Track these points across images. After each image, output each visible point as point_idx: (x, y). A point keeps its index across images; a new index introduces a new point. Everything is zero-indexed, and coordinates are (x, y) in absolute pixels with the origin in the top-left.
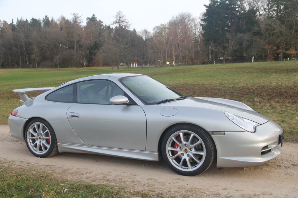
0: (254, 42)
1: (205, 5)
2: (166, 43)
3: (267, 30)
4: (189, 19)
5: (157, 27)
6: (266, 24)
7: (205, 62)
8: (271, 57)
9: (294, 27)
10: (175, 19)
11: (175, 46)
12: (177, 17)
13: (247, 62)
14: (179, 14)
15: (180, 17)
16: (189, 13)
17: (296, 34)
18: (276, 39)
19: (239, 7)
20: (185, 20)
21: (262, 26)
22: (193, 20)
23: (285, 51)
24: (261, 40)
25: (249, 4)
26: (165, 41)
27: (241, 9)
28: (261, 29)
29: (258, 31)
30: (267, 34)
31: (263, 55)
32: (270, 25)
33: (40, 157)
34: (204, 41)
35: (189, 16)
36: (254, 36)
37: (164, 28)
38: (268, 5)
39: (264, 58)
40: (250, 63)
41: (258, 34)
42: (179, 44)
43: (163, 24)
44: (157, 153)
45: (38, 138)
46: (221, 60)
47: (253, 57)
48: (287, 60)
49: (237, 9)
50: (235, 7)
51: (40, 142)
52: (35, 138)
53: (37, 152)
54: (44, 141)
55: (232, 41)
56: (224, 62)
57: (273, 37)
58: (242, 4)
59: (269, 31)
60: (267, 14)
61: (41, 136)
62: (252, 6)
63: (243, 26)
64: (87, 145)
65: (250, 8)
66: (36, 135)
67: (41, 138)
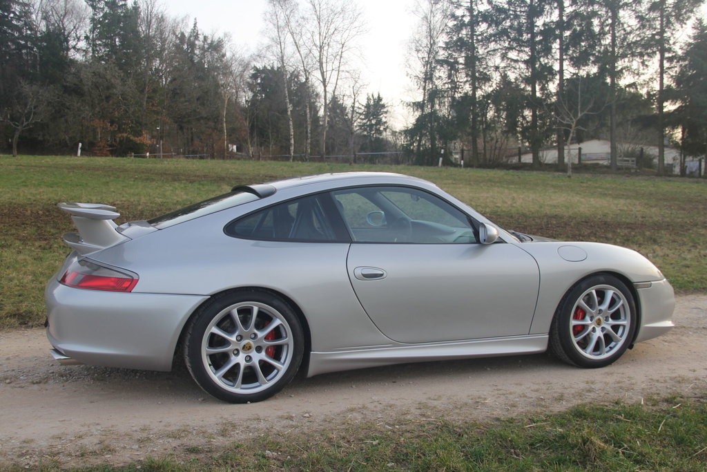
0: (66, 110)
3: (96, 86)
6: (94, 73)
8: (104, 147)
17: (151, 104)
18: (114, 109)
19: (19, 19)
21: (87, 76)
23: (133, 136)
24: (84, 107)
25: (46, 18)
27: (26, 24)
28: (81, 81)
29: (75, 84)
30: (95, 93)
36: (66, 95)
38: (92, 31)
40: (76, 158)
41: (76, 91)
44: (548, 336)
45: (240, 349)
47: (80, 145)
48: (145, 157)
49: (14, 22)
50: (7, 17)
51: (249, 359)
52: (230, 350)
53: (238, 389)
54: (263, 356)
55: (33, 100)
56: (15, 152)
57: (108, 102)
58: (26, 14)
59: (98, 88)
60: (90, 49)
61: (251, 342)
62: (53, 25)
63: (34, 67)
64: (397, 344)
65: (47, 26)
66: (233, 338)
67: (250, 348)
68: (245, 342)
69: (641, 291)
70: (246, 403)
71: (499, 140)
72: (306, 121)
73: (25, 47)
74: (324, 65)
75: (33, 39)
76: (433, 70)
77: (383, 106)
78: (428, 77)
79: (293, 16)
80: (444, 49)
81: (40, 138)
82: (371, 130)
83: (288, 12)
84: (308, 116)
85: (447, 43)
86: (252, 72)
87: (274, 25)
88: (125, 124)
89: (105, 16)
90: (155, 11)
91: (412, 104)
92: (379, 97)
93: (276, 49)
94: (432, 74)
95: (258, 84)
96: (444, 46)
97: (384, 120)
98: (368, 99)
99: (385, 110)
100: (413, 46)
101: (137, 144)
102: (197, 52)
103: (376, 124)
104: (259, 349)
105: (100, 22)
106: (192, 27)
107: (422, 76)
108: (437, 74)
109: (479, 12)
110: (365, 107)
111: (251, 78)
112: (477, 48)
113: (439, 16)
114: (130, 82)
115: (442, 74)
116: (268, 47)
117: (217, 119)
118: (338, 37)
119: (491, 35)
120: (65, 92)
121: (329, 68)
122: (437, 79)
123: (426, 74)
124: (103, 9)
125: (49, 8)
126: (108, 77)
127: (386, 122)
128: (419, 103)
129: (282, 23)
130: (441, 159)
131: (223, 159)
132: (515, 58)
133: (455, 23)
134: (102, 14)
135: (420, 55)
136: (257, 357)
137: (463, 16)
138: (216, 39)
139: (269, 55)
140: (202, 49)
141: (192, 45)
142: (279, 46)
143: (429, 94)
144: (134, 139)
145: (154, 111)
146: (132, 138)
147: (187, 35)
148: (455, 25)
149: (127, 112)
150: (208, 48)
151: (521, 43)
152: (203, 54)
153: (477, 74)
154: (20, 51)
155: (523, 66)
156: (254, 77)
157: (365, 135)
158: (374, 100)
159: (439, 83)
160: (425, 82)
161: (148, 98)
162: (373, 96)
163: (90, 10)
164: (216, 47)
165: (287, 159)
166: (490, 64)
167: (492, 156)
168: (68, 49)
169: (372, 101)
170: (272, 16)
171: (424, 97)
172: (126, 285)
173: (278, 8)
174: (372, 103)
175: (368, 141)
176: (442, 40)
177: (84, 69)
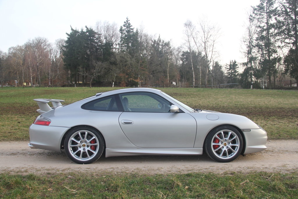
0: (111, 71)
1: (67, 34)
2: (23, 64)
3: (121, 61)
4: (45, 44)
5: (13, 48)
6: (121, 56)
7: (65, 85)
8: (124, 84)
9: (140, 62)
10: (31, 42)
11: (33, 68)
12: (33, 41)
13: (104, 87)
14: (35, 38)
15: (36, 41)
16: (45, 39)
17: (141, 67)
18: (128, 70)
19: (97, 39)
20: (41, 45)
21: (118, 58)
22: (49, 45)
23: (134, 79)
24: (117, 69)
25: (106, 38)
26: (21, 62)
27: (99, 41)
28: (116, 60)
29: (114, 61)
30: (121, 64)
31: (118, 81)
32: (123, 57)
33: (85, 164)
34: (65, 65)
35: (45, 41)
37: (21, 49)
38: (121, 41)
39: (118, 84)
40: (111, 88)
41: (114, 63)
42: (38, 67)
43: (20, 45)
44: (202, 149)
45: (82, 146)
46: (80, 84)
47: (114, 83)
49: (96, 41)
50: (94, 39)
51: (84, 149)
52: (78, 146)
53: (80, 159)
54: (89, 148)
55: (97, 68)
56: (91, 86)
57: (125, 67)
58: (100, 37)
59: (122, 62)
60: (120, 48)
61: (85, 143)
62: (108, 40)
63: (101, 55)
64: (138, 148)
65: (106, 41)
66: (79, 142)
67: (85, 146)
68: (83, 144)
69: (245, 133)
70: (82, 164)
71: (281, 77)
72: (199, 72)
73: (99, 49)
74: (207, 49)
75: (101, 46)
76: (251, 49)
77: (237, 65)
78: (249, 52)
79: (194, 31)
80: (256, 40)
81: (102, 81)
82: (232, 75)
83: (192, 30)
84: (200, 70)
85: (257, 38)
86: (182, 53)
87: (187, 35)
88: (132, 75)
89: (126, 36)
90: (143, 33)
91: (242, 64)
92: (235, 61)
93: (187, 44)
94: (251, 51)
95: (185, 58)
96: (256, 39)
97: (237, 70)
98: (231, 62)
99: (238, 66)
100: (242, 40)
101: (136, 82)
102: (160, 47)
103: (234, 72)
104: (88, 146)
105: (124, 38)
106: (158, 37)
107: (246, 52)
108: (253, 51)
109: (271, 24)
110: (229, 66)
111: (182, 56)
112: (271, 39)
113: (254, 27)
114: (134, 59)
115: (255, 51)
116: (184, 44)
117: (165, 72)
118: (212, 38)
119: (277, 33)
120: (110, 64)
121: (208, 51)
122: (253, 53)
123: (248, 51)
124: (125, 33)
125: (107, 35)
126: (126, 58)
127: (238, 71)
128: (245, 63)
129: (189, 34)
130: (252, 86)
131: (167, 87)
132: (289, 42)
133: (261, 29)
134: (124, 35)
135: (246, 43)
136: (87, 149)
137: (264, 26)
138: (167, 42)
139: (185, 47)
140: (162, 46)
141: (158, 44)
142: (189, 43)
143: (250, 59)
144: (135, 80)
145: (142, 70)
146: (134, 80)
147: (156, 41)
148: (260, 30)
149: (132, 70)
150: (164, 45)
151: (290, 36)
152: (162, 47)
153: (270, 50)
154: (97, 50)
155: (292, 45)
156: (183, 55)
157: (229, 77)
158: (233, 62)
159: (253, 55)
160: (248, 54)
161: (140, 65)
162: (232, 61)
163: (121, 34)
164: (167, 44)
165: (192, 87)
166: (277, 45)
167: (278, 84)
168: (113, 48)
169: (232, 63)
170: (186, 31)
171: (248, 60)
172: (47, 123)
173: (188, 29)
174: (232, 64)
175: (230, 79)
176: (255, 36)
177: (117, 55)
